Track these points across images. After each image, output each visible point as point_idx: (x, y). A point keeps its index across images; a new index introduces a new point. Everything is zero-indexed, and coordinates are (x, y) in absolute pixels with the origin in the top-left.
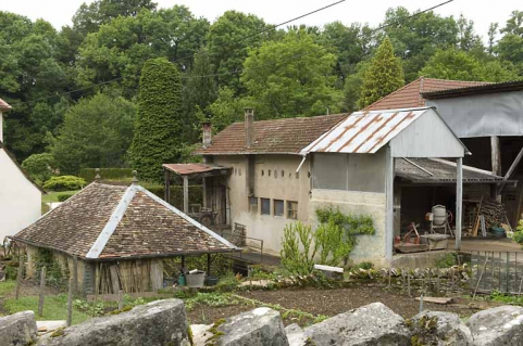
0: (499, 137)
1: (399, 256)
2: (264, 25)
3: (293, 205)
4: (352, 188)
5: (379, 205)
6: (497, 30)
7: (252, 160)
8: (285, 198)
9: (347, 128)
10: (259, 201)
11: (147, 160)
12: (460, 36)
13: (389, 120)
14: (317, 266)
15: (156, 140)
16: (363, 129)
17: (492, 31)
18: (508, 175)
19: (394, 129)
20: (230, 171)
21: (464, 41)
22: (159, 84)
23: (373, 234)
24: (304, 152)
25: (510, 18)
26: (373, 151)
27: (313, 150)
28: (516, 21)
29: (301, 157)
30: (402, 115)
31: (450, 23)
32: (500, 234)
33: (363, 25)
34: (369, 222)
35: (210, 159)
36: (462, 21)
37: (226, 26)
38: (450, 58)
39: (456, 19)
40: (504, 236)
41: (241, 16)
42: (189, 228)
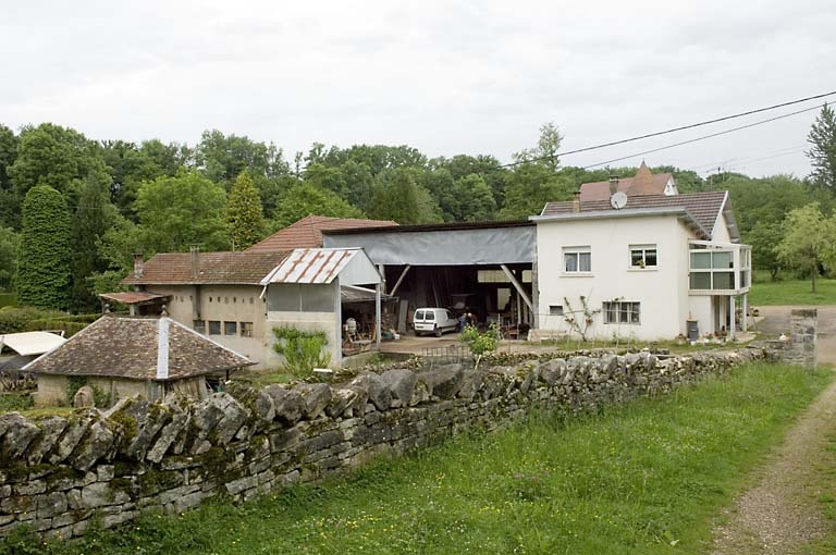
0: (385, 266)
1: (345, 359)
2: (84, 140)
3: (247, 326)
4: (306, 309)
5: (329, 322)
6: (302, 158)
7: (198, 289)
8: (238, 320)
9: (296, 263)
10: (207, 324)
11: (37, 289)
12: (271, 161)
13: (330, 257)
14: (315, 370)
15: (46, 268)
16: (311, 264)
17: (298, 158)
18: (392, 294)
19: (338, 264)
20: (169, 299)
21: (275, 166)
22: (48, 212)
23: (327, 344)
24: (264, 282)
25: (312, 149)
26: (329, 282)
27: (273, 281)
28: (317, 151)
29: (263, 287)
30: (340, 254)
31: (262, 148)
32: (390, 337)
33: (182, 145)
34: (322, 335)
35: (143, 288)
36: (273, 148)
37: (44, 139)
38: (305, 193)
39: (268, 145)
40: (393, 338)
41: (59, 130)
42: (216, 349)
